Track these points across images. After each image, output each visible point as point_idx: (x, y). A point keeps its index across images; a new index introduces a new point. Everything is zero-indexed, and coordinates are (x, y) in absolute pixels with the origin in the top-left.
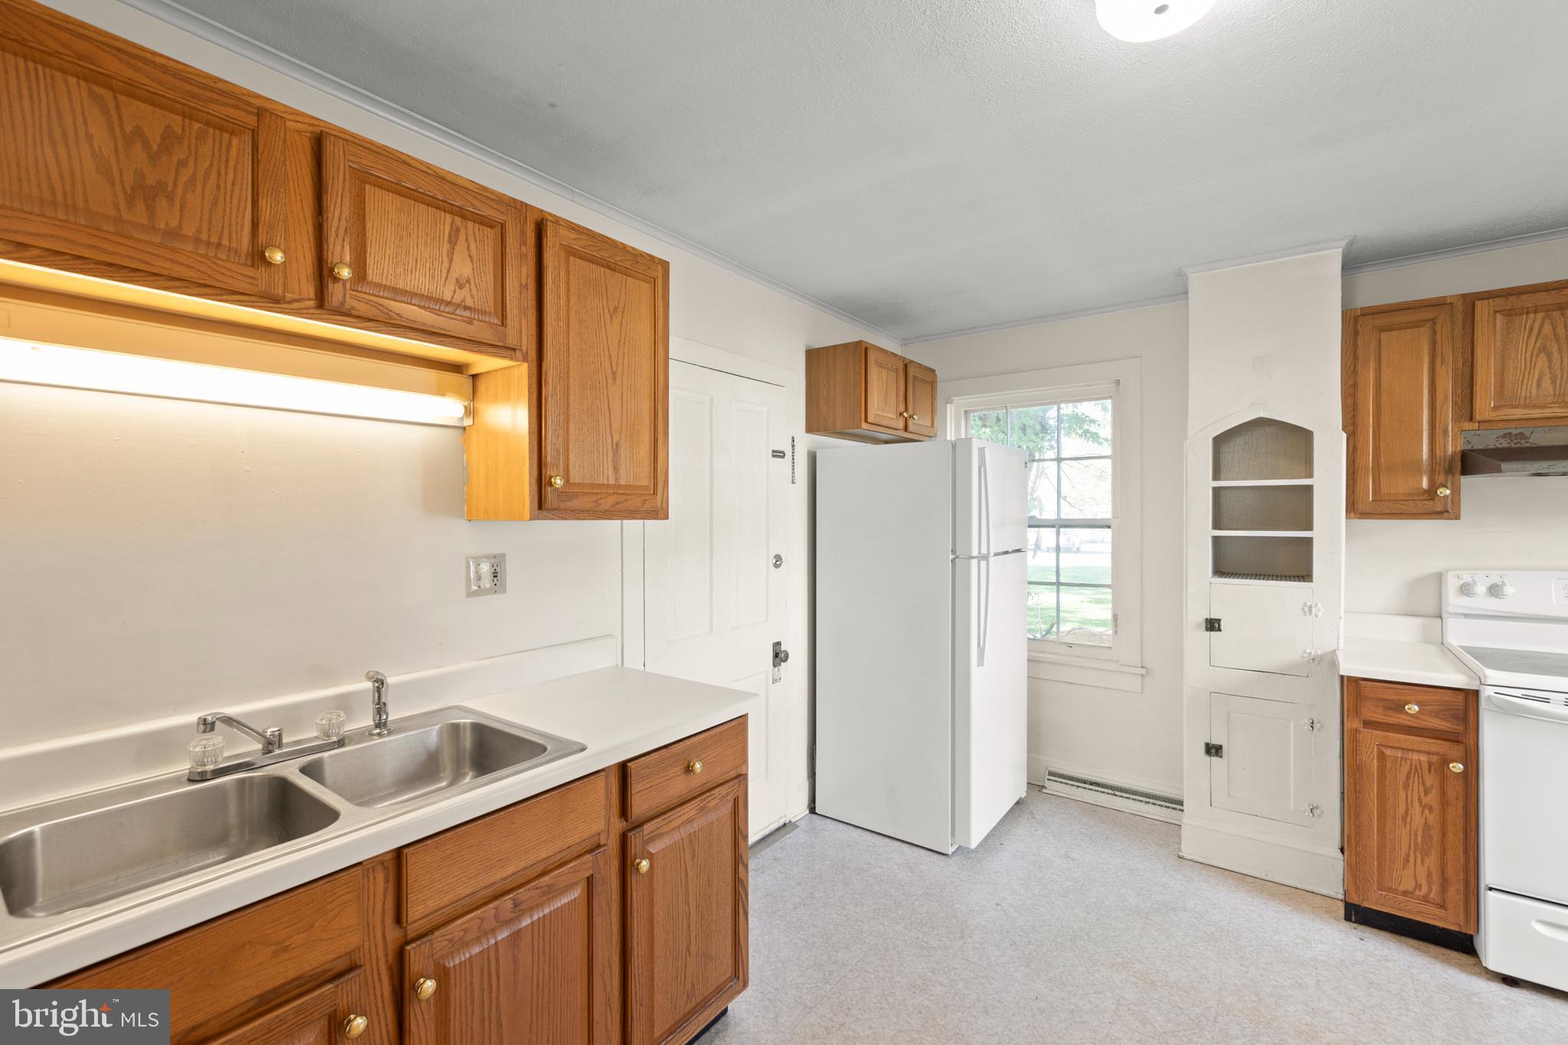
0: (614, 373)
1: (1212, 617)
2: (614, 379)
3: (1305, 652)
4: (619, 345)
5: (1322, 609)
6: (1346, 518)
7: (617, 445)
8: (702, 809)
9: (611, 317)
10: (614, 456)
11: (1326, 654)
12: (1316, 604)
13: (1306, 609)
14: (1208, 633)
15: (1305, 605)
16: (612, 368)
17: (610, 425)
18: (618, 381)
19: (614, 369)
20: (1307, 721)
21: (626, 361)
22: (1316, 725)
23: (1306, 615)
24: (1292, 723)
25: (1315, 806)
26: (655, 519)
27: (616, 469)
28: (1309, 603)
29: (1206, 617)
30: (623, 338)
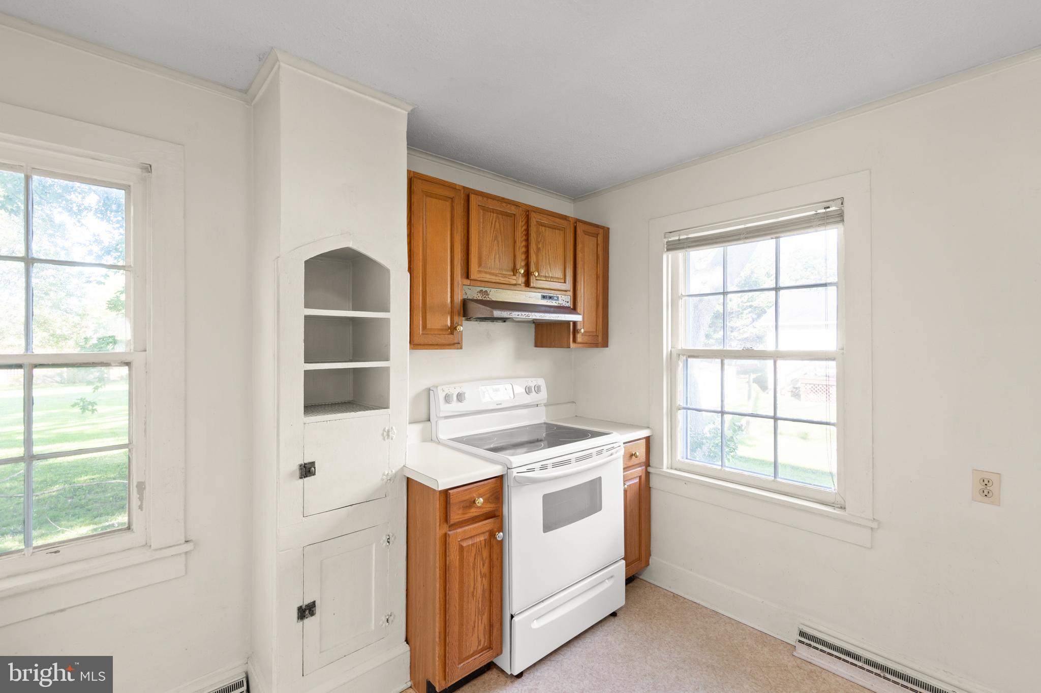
1: (306, 462)
3: (384, 474)
5: (396, 432)
6: (410, 349)
11: (398, 471)
12: (392, 428)
13: (385, 434)
14: (302, 480)
15: (384, 430)
20: (385, 538)
22: (392, 539)
23: (385, 440)
24: (374, 546)
25: (390, 614)
28: (387, 428)
29: (300, 463)
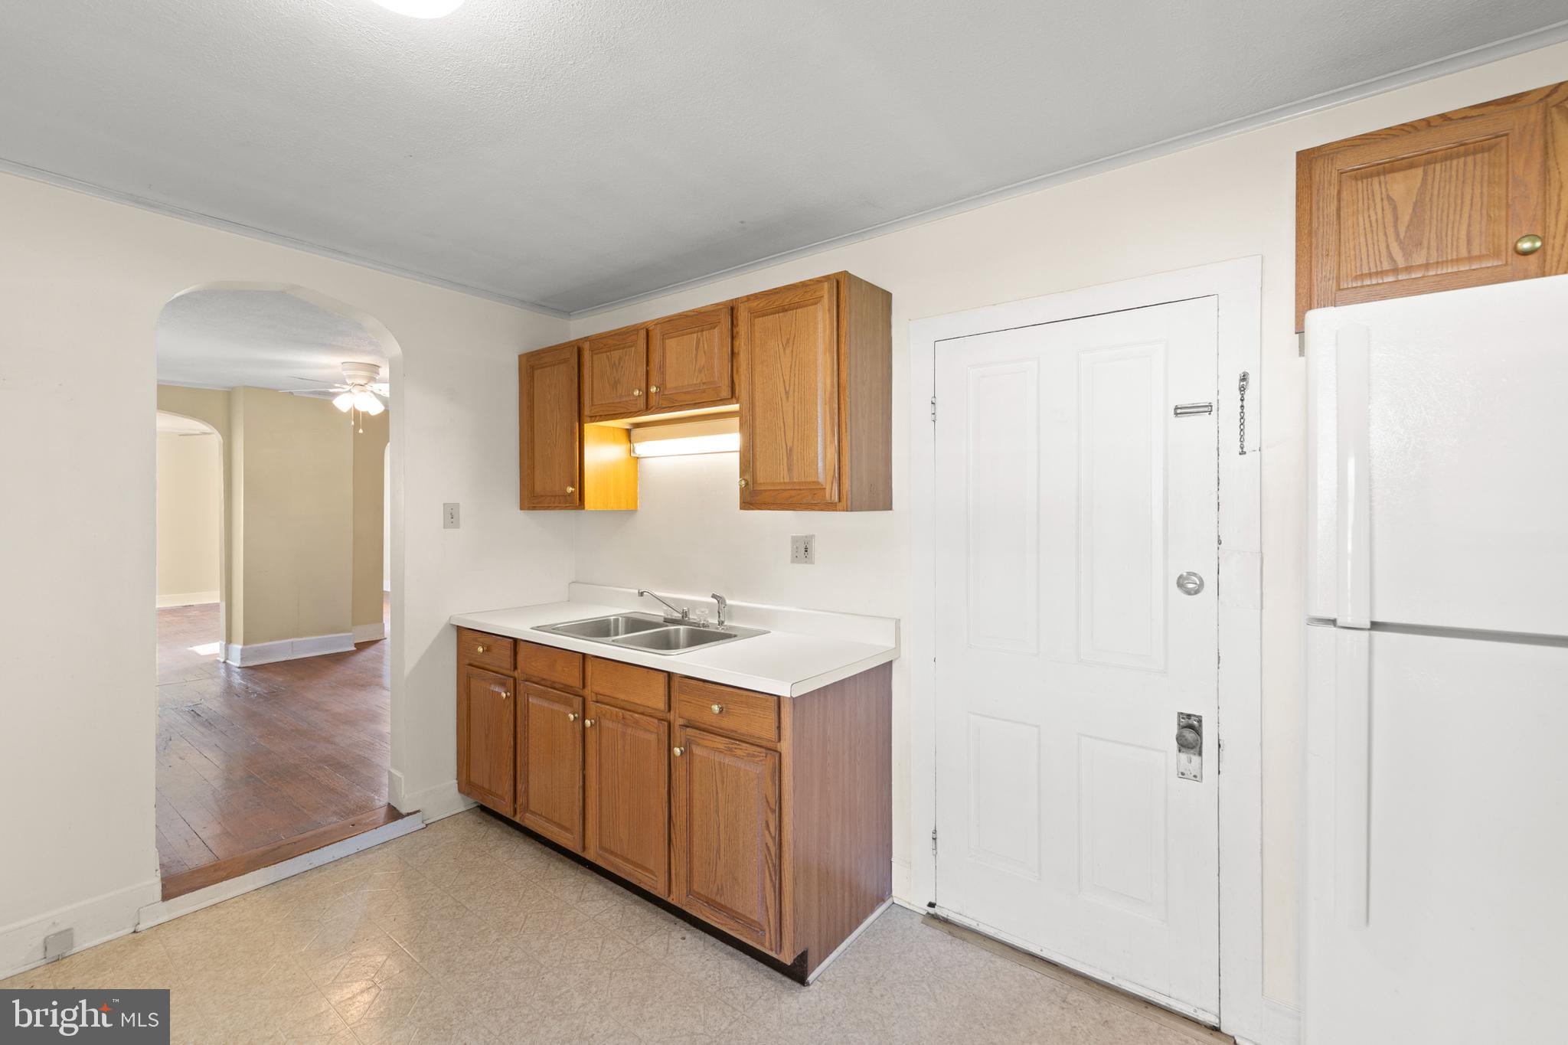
0: (787, 393)
2: (788, 397)
4: (791, 368)
7: (791, 450)
8: (730, 750)
9: (784, 349)
10: (788, 459)
16: (785, 389)
17: (785, 435)
18: (791, 399)
19: (787, 389)
21: (797, 379)
26: (833, 510)
27: (790, 470)
30: (794, 361)
